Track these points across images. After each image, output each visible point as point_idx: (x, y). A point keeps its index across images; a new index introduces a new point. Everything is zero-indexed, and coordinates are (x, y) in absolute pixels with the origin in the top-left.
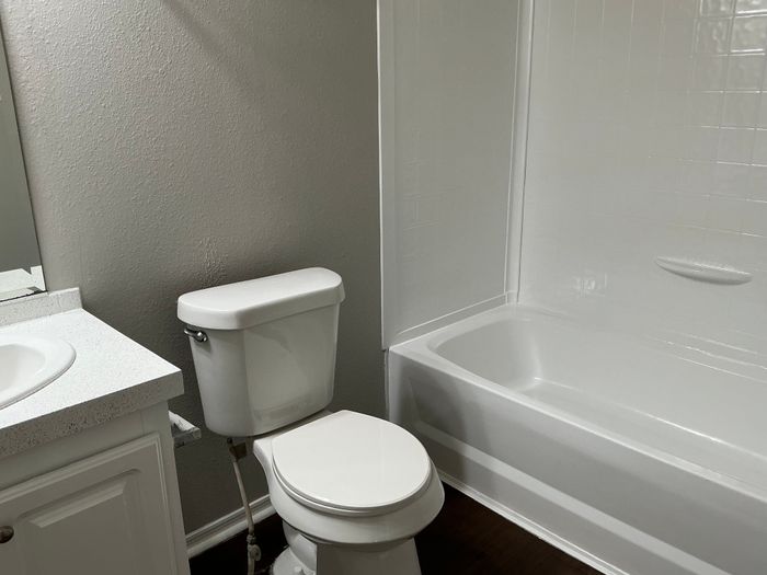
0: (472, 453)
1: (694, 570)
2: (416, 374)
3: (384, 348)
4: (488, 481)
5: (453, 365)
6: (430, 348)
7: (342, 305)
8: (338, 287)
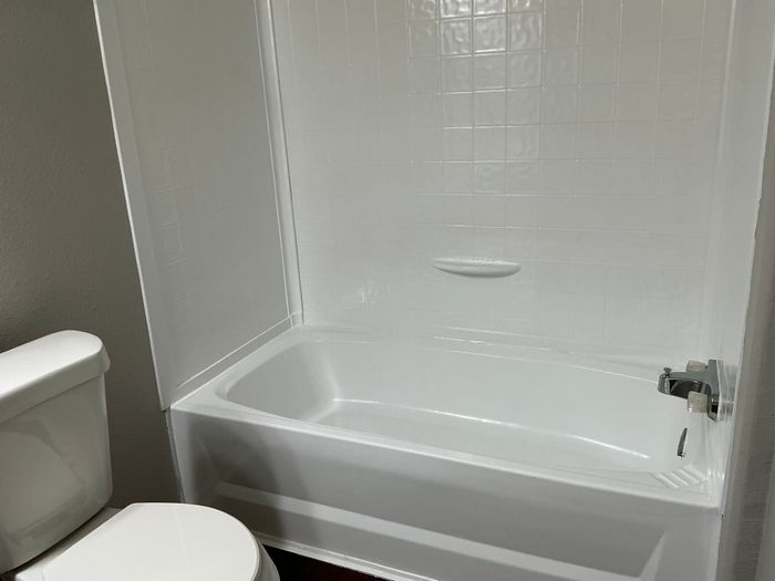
0: (288, 504)
1: (570, 576)
2: (208, 431)
3: (163, 408)
4: (310, 529)
5: (248, 409)
6: (219, 394)
7: (107, 375)
8: (100, 352)
